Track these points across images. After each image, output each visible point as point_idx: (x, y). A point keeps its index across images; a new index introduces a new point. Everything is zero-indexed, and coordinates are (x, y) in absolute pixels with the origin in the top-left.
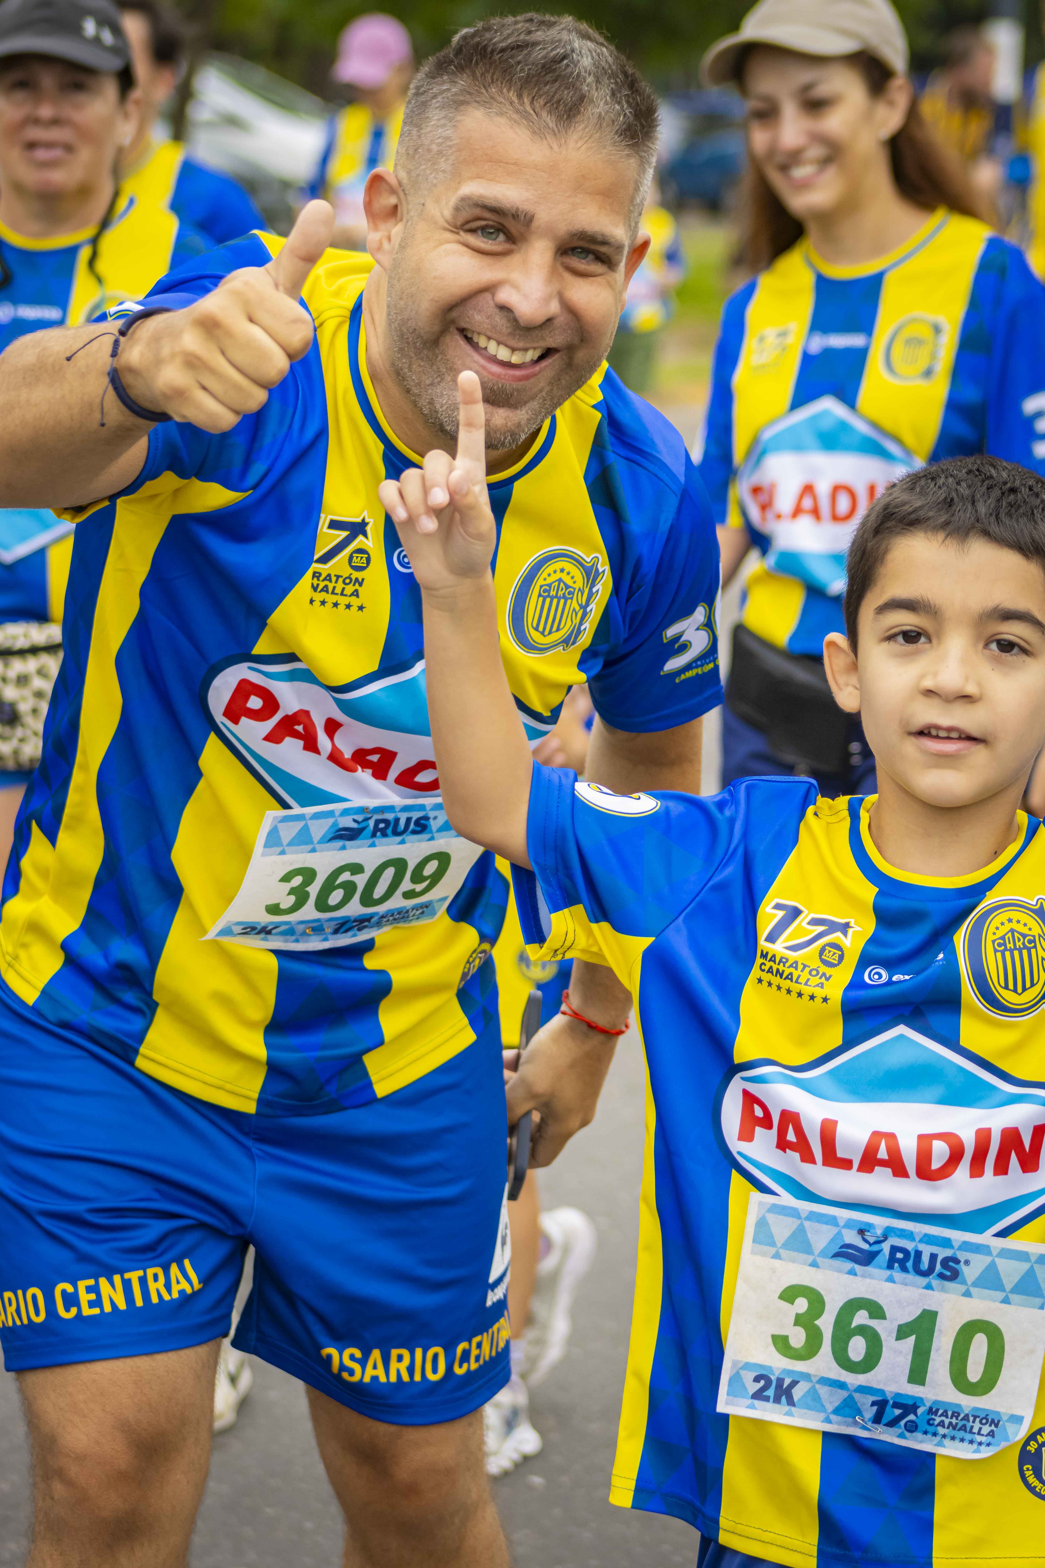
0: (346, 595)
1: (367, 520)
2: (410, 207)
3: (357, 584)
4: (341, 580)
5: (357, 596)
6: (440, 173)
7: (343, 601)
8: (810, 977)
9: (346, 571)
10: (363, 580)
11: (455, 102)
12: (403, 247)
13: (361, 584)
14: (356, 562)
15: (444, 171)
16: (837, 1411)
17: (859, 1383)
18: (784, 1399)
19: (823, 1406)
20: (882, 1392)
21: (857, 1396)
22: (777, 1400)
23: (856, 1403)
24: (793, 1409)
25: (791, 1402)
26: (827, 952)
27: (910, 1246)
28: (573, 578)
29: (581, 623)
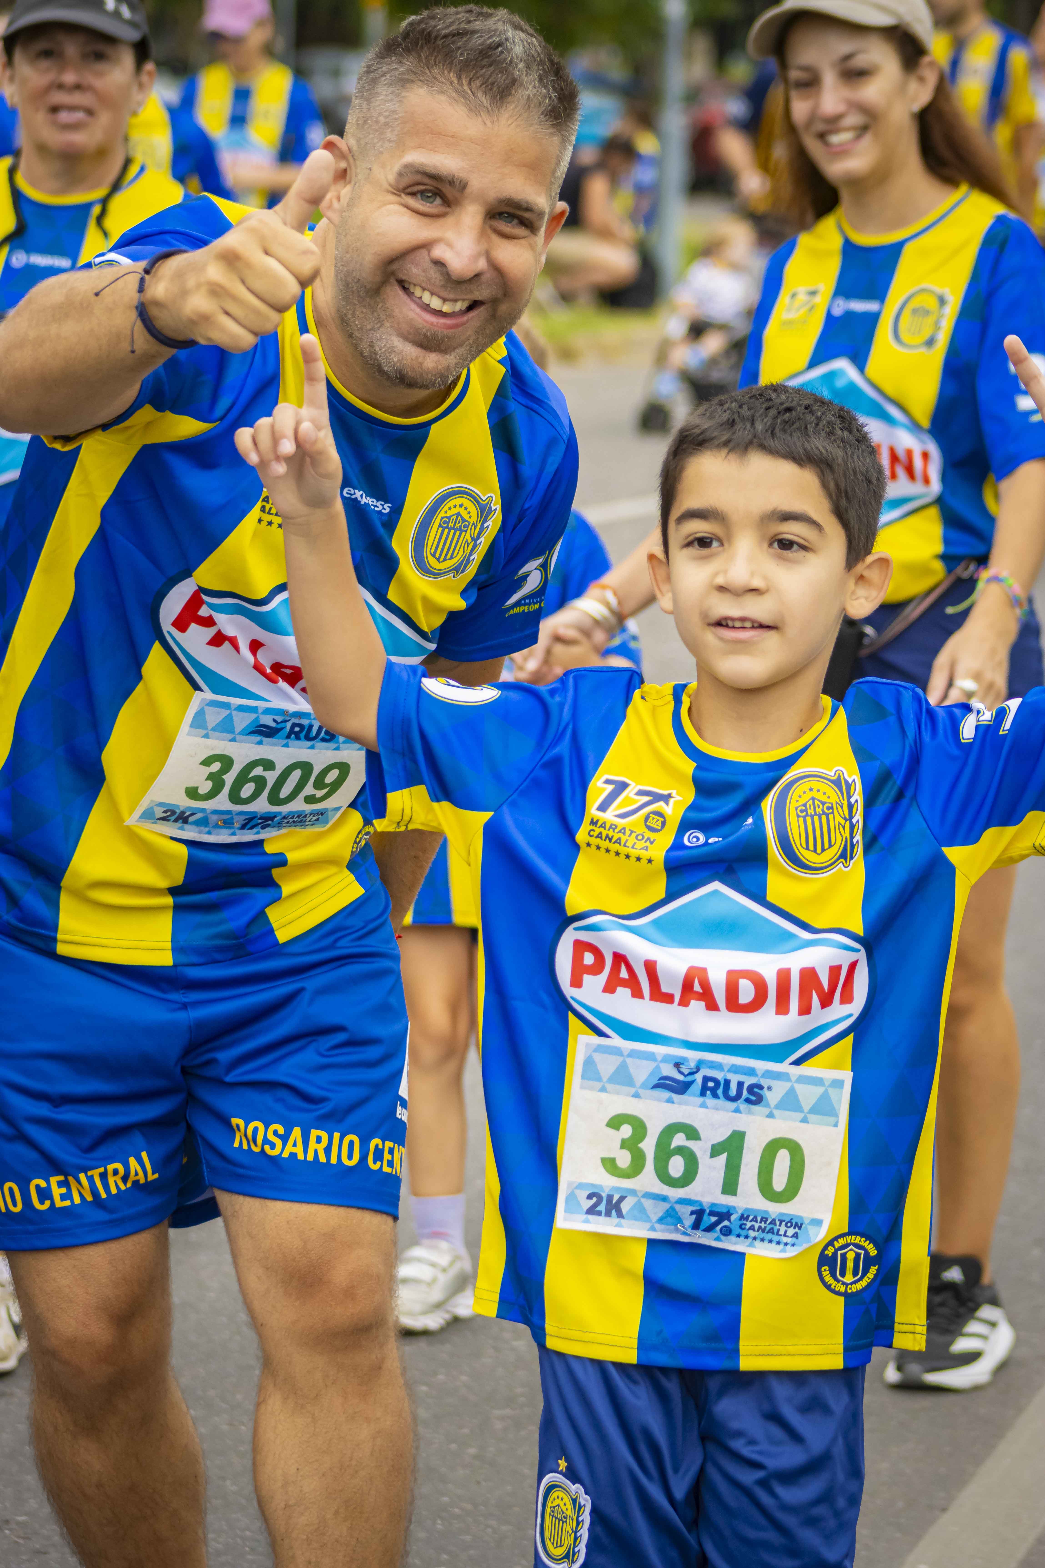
2: (358, 171)
6: (386, 142)
7: (277, 520)
8: (636, 841)
11: (401, 80)
12: (350, 205)
15: (389, 141)
16: (661, 1220)
17: (679, 1196)
18: (614, 1212)
19: (648, 1217)
20: (700, 1203)
21: (678, 1207)
22: (608, 1214)
23: (677, 1213)
24: (622, 1220)
25: (620, 1215)
26: (651, 818)
27: (720, 1076)
28: (469, 513)
29: (471, 554)
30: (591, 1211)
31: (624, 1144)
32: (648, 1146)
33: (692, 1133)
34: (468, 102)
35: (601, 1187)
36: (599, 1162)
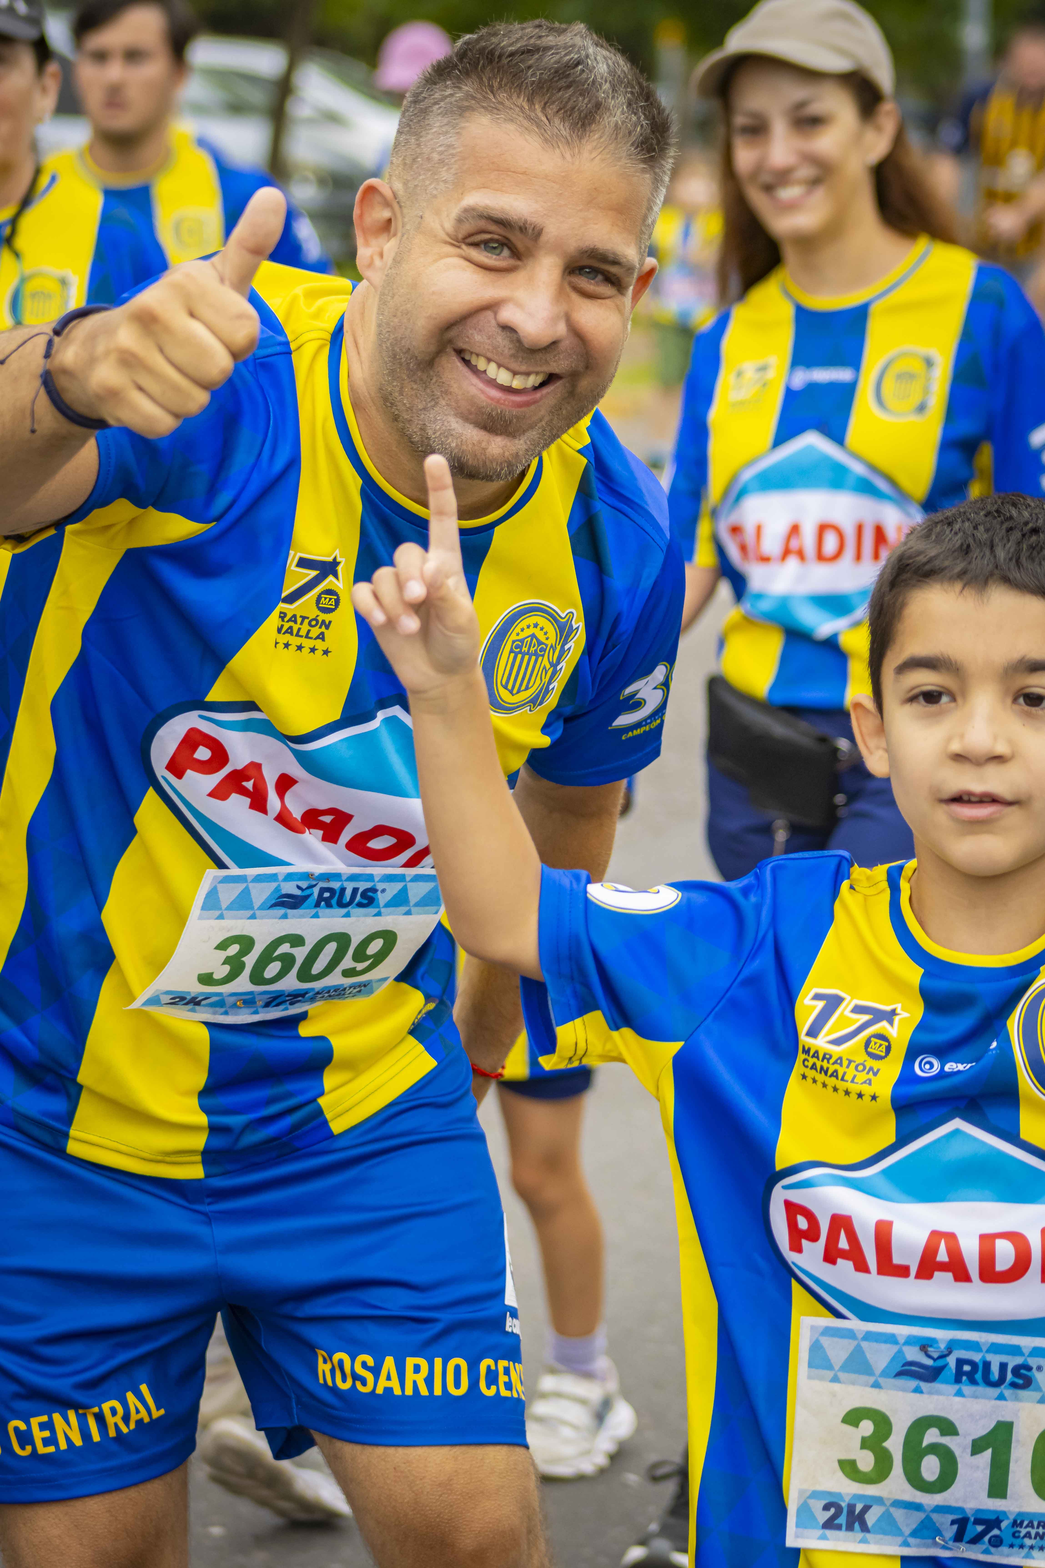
0: (311, 638)
1: (338, 560)
2: (406, 220)
3: (323, 627)
4: (306, 621)
5: (323, 639)
6: (441, 184)
7: (308, 644)
8: (856, 1073)
9: (313, 612)
10: (330, 622)
11: (460, 108)
12: (397, 261)
13: (327, 627)
14: (324, 603)
15: (445, 182)
16: (914, 1534)
17: (936, 1503)
18: (857, 1525)
19: (899, 1529)
20: (961, 1510)
21: (935, 1517)
22: (850, 1528)
23: (934, 1523)
24: (868, 1535)
25: (865, 1528)
26: (873, 1043)
27: (977, 1357)
28: (546, 633)
29: (550, 683)
30: (829, 1524)
31: (865, 1444)
32: (895, 1445)
33: (948, 1428)
34: (543, 131)
35: (839, 1495)
36: (836, 1465)
